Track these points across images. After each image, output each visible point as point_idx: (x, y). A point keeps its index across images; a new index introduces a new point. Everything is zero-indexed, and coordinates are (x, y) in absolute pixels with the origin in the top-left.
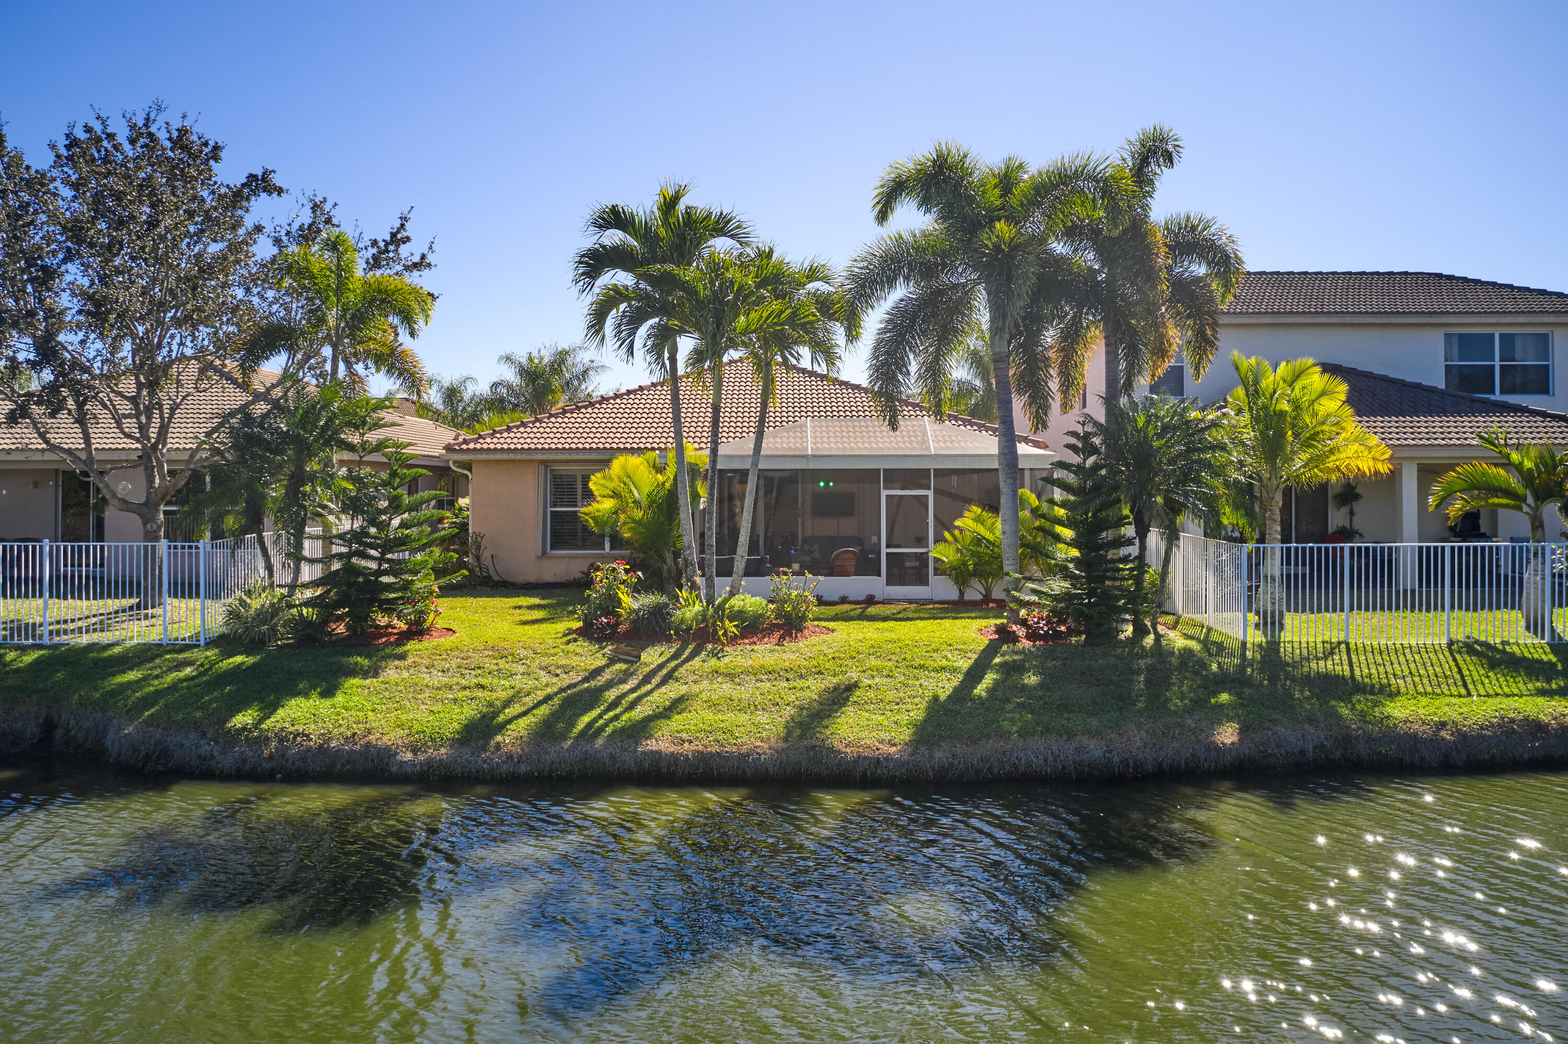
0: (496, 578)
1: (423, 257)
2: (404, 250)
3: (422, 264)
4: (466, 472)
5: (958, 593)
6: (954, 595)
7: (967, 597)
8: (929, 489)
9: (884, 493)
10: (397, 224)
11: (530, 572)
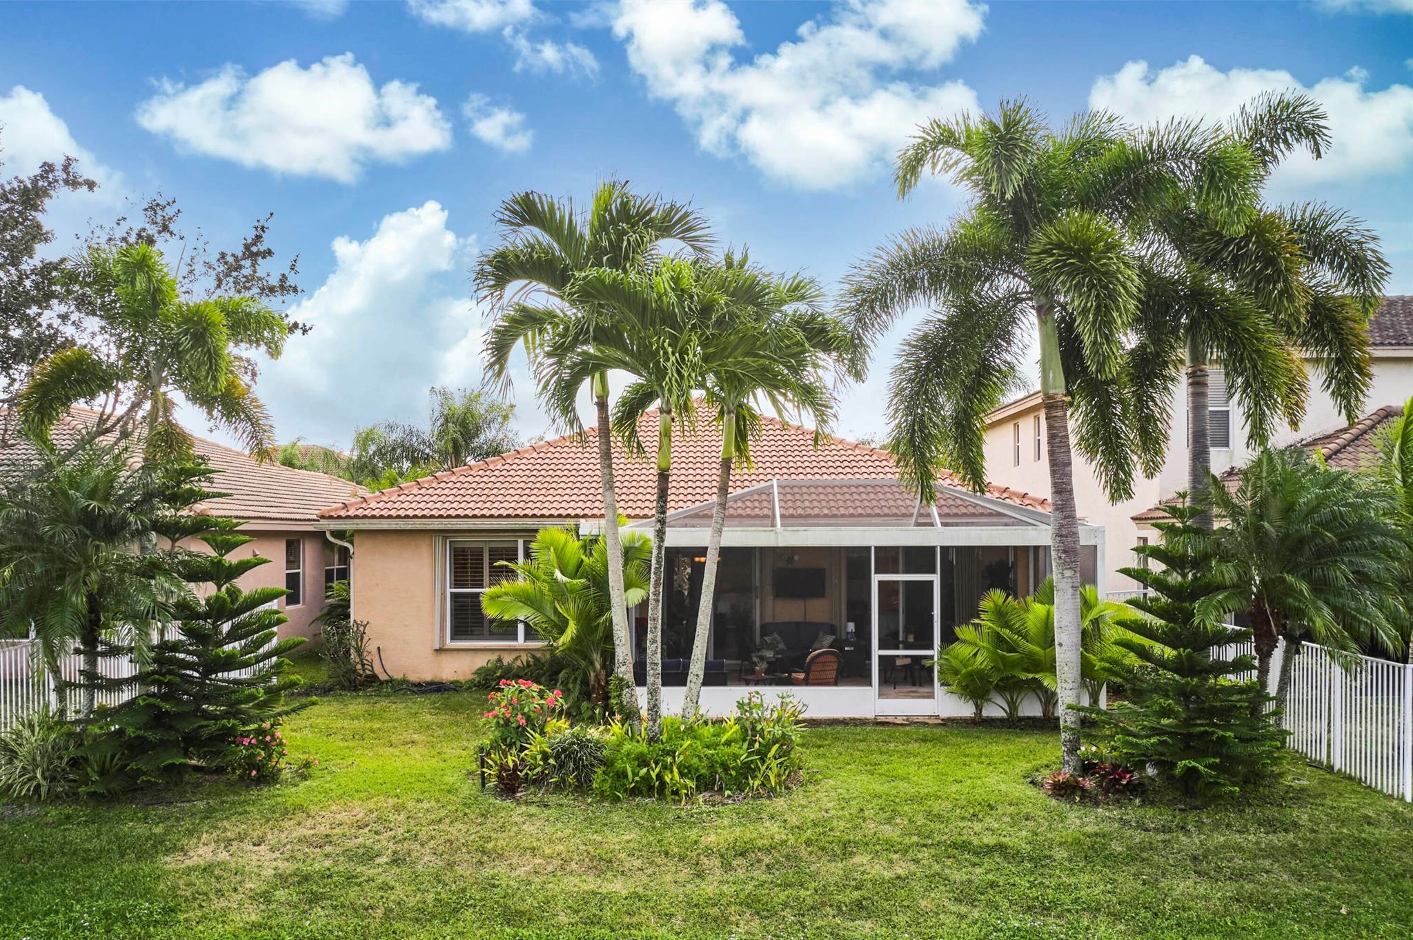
0: (383, 677)
1: (284, 278)
2: (264, 266)
3: (284, 287)
4: (346, 544)
5: (974, 710)
6: (966, 710)
7: (985, 713)
8: (933, 571)
9: (876, 579)
10: (251, 235)
11: (425, 668)
